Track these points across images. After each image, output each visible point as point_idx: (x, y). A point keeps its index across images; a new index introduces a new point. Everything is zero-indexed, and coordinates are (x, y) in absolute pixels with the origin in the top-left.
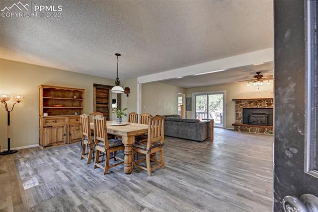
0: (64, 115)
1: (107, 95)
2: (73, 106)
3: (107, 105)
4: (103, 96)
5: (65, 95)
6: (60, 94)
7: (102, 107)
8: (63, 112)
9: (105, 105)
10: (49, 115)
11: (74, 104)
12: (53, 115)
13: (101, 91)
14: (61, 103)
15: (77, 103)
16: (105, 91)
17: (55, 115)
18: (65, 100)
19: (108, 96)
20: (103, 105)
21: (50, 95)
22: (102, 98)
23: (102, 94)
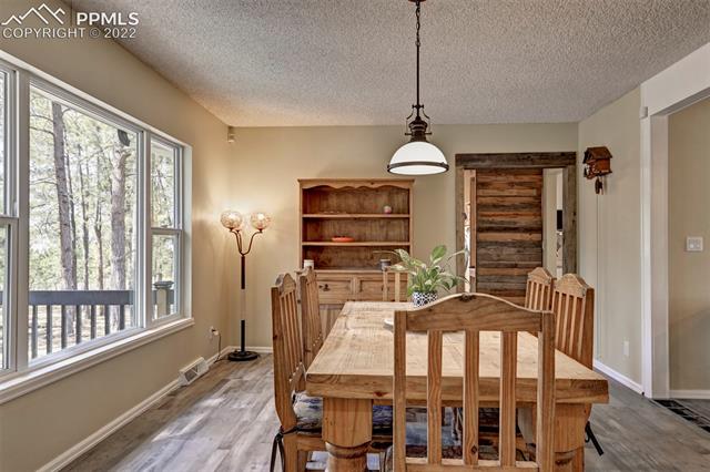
0: (364, 267)
1: (534, 192)
2: (386, 240)
3: (535, 237)
4: (517, 201)
5: (366, 204)
6: (352, 202)
7: (514, 244)
8: (360, 259)
9: (526, 237)
10: (317, 266)
11: (391, 233)
12: (335, 267)
13: (512, 179)
14: (355, 230)
15: (397, 231)
16: (526, 179)
17: (340, 267)
18: (366, 219)
19: (539, 197)
20: (518, 236)
21: (328, 207)
22: (515, 207)
23: (514, 192)
